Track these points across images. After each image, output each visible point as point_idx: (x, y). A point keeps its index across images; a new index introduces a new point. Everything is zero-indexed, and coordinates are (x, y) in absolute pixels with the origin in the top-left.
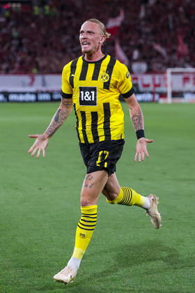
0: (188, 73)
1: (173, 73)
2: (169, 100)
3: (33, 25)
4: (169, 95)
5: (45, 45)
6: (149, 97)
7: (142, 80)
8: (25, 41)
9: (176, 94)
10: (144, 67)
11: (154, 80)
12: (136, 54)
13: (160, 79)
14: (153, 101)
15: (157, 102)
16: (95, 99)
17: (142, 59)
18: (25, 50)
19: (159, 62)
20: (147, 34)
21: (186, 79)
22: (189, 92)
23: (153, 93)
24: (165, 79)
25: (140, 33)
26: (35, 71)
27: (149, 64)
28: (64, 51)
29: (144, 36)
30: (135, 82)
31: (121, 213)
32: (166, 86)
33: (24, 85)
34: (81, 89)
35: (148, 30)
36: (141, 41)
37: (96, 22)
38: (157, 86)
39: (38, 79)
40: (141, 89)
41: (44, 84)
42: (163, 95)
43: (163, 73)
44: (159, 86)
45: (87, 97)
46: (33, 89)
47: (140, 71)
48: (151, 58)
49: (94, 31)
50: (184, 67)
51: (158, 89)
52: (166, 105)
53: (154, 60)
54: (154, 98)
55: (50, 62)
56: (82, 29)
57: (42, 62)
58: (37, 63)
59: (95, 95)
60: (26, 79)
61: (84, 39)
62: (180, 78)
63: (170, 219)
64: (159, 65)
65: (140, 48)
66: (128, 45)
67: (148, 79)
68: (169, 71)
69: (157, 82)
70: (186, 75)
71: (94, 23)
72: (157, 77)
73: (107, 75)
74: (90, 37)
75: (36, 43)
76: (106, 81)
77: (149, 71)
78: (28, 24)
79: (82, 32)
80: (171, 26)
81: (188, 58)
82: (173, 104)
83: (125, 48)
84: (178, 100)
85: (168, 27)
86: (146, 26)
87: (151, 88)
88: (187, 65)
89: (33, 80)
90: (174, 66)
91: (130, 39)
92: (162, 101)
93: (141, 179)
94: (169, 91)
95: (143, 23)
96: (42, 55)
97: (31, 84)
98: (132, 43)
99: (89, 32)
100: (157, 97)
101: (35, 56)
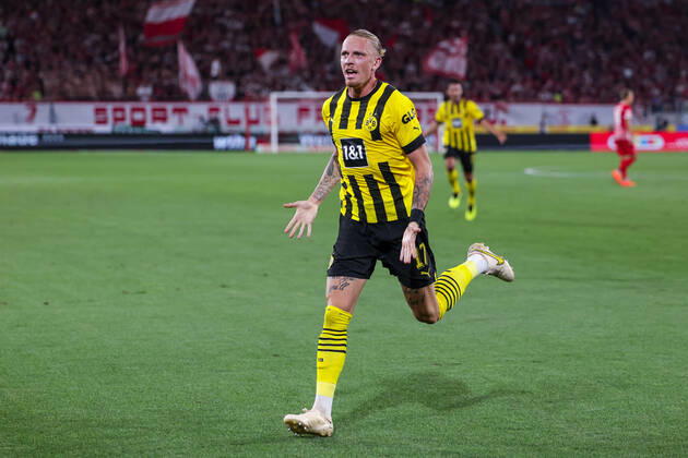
0: (307, 100)
1: (280, 101)
2: (274, 147)
3: (34, 16)
4: (274, 139)
5: (55, 50)
6: (239, 141)
7: (227, 111)
8: (18, 43)
9: (287, 138)
10: (230, 89)
11: (247, 111)
12: (216, 67)
13: (258, 111)
14: (246, 148)
15: (253, 150)
16: (364, 155)
17: (227, 75)
18: (19, 59)
19: (256, 82)
20: (236, 33)
21: (303, 111)
22: (309, 133)
23: (245, 135)
24: (267, 110)
25: (224, 30)
26: (37, 95)
27: (238, 84)
28: (89, 61)
29: (230, 35)
30: (214, 115)
31: (188, 345)
32: (269, 123)
33: (17, 120)
34: (344, 142)
35: (238, 25)
36: (226, 44)
37: (367, 36)
38: (251, 122)
39: (43, 110)
40: (225, 127)
41: (53, 118)
42: (263, 139)
43: (264, 100)
44: (256, 122)
45: (353, 154)
46: (34, 128)
47: (222, 96)
48: (242, 73)
49: (365, 52)
50: (300, 90)
51: (254, 129)
52: (268, 155)
53: (248, 77)
54: (247, 143)
55: (64, 80)
56: (344, 49)
57: (49, 81)
58: (41, 82)
59: (363, 151)
60: (22, 109)
61: (349, 64)
62: (293, 108)
63: (276, 355)
64: (257, 87)
65: (222, 55)
66: (202, 51)
67: (237, 111)
68: (274, 96)
69: (253, 116)
70: (304, 105)
71: (364, 39)
72: (253, 107)
73: (375, 119)
74: (358, 61)
75: (39, 48)
76: (374, 128)
77: (239, 97)
78: (24, 14)
79: (345, 53)
80: (278, 18)
81: (306, 74)
82: (280, 154)
83: (198, 56)
84: (288, 148)
85: (273, 19)
86: (233, 17)
87: (243, 127)
88: (304, 86)
89: (34, 111)
90: (283, 89)
91: (206, 41)
92: (261, 148)
93: (224, 286)
94: (274, 131)
95: (228, 13)
96: (50, 68)
97: (31, 118)
98: (209, 48)
99: (356, 53)
100: (252, 141)
101: (37, 71)
